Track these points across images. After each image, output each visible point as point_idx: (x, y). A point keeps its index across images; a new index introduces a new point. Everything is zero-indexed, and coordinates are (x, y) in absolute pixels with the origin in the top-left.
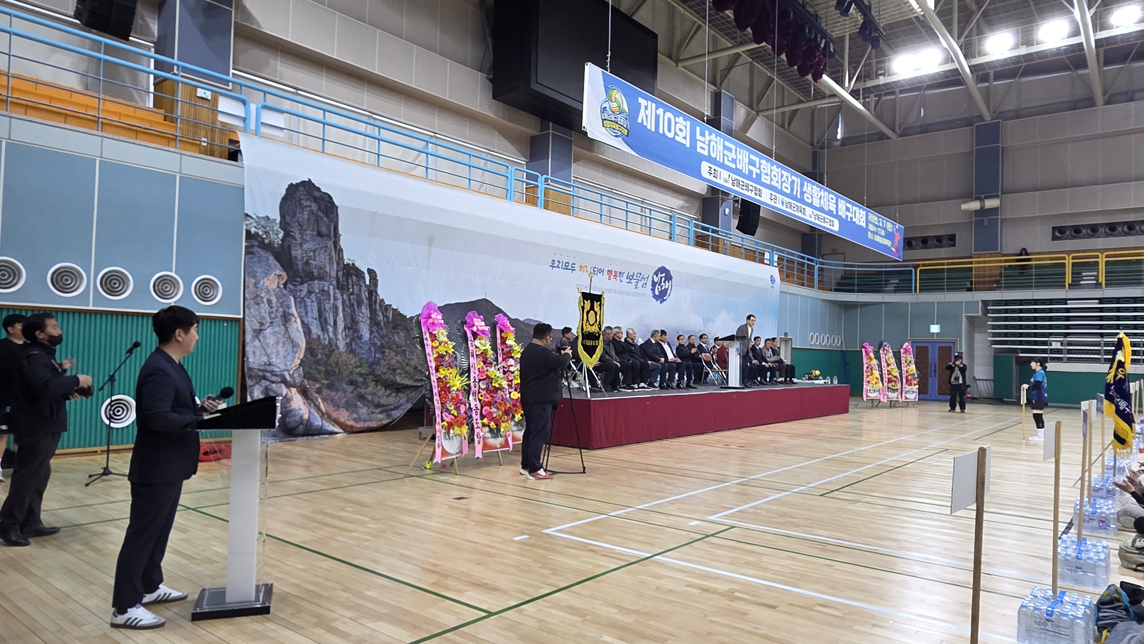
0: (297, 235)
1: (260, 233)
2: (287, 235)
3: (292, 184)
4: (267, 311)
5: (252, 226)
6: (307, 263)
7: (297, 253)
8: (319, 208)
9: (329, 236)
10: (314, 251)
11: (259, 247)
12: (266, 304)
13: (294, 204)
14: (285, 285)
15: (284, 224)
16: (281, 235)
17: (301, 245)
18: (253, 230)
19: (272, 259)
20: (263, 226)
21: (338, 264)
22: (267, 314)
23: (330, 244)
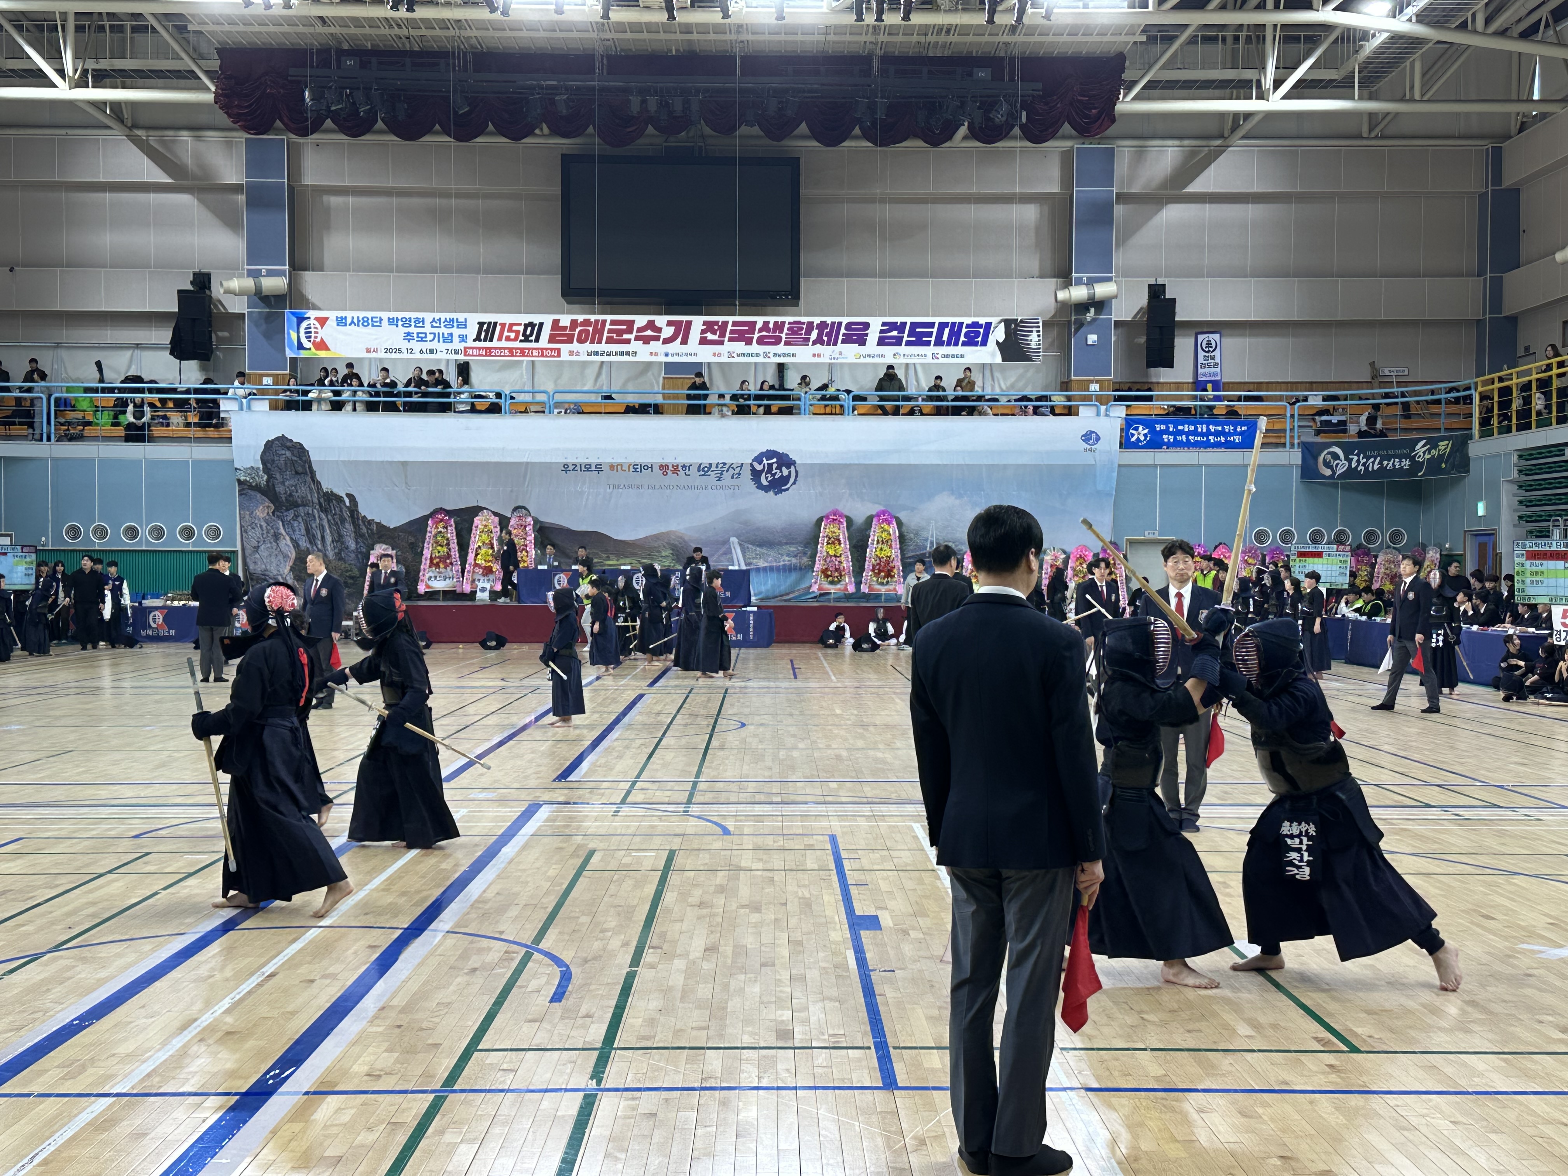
0: (278, 476)
1: (249, 480)
2: (270, 477)
3: (269, 440)
4: (261, 533)
5: (242, 475)
6: (291, 495)
7: (280, 489)
8: (293, 455)
9: (305, 473)
10: (295, 486)
11: (248, 489)
12: (259, 529)
13: (272, 454)
14: (273, 513)
15: (266, 470)
16: (265, 478)
17: (283, 483)
18: (242, 478)
19: (259, 495)
20: (249, 474)
21: (318, 493)
22: (261, 535)
23: (309, 479)
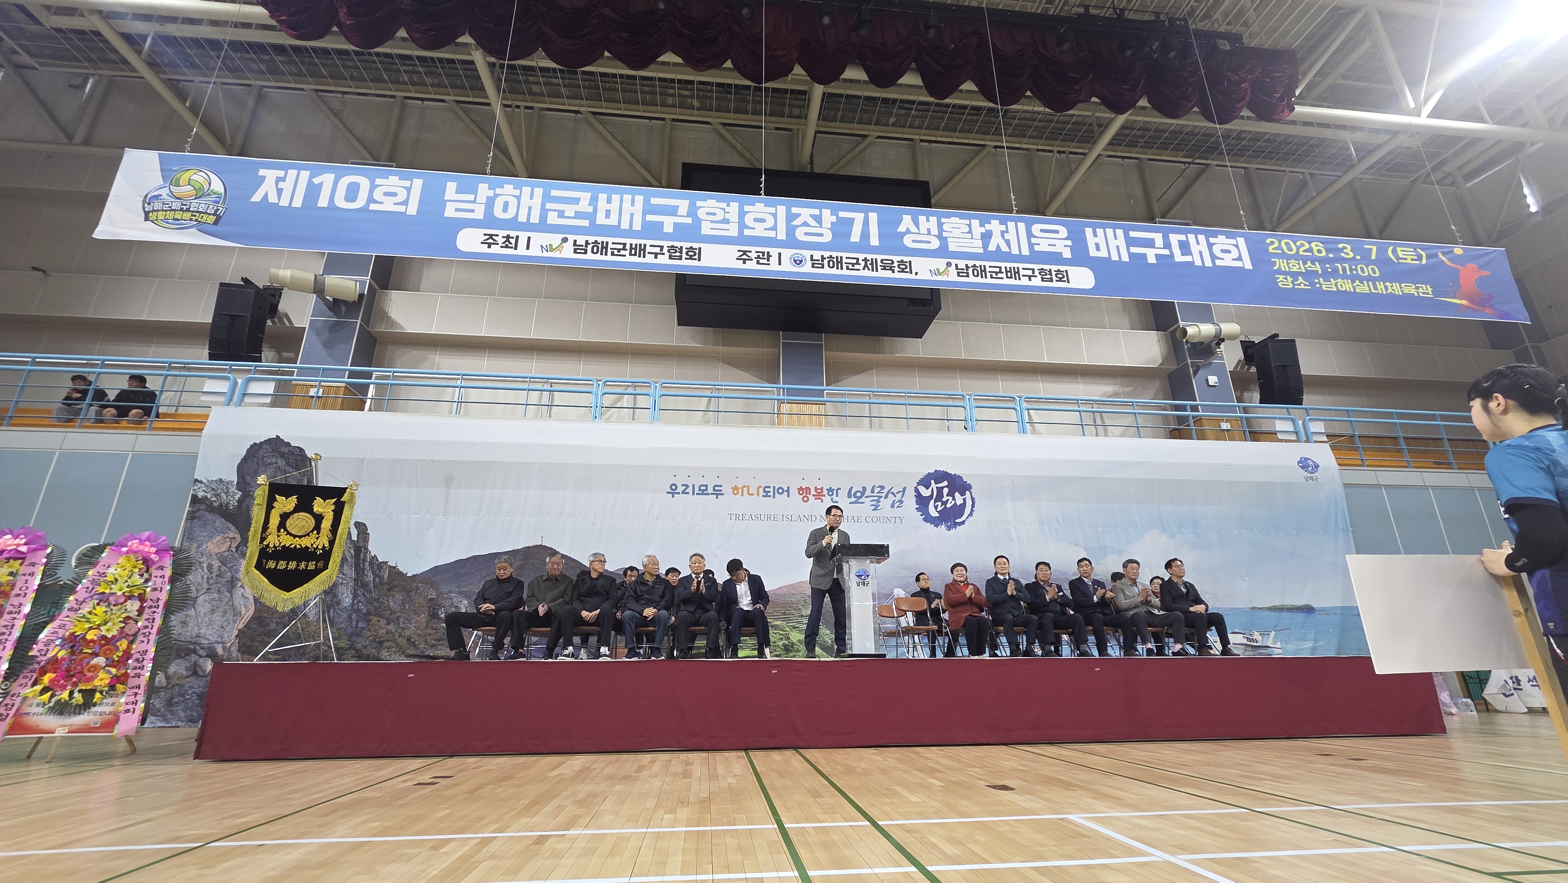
1: (209, 496)
2: (243, 495)
3: (255, 444)
4: (205, 576)
5: (201, 490)
8: (288, 464)
11: (206, 510)
12: (206, 571)
13: (255, 463)
14: (237, 547)
15: (240, 484)
16: (237, 496)
18: (201, 494)
19: (219, 522)
20: (213, 489)
22: (205, 580)
